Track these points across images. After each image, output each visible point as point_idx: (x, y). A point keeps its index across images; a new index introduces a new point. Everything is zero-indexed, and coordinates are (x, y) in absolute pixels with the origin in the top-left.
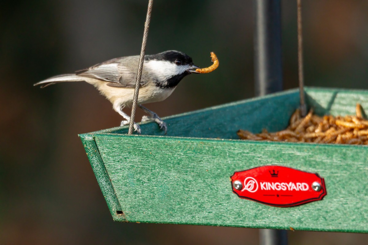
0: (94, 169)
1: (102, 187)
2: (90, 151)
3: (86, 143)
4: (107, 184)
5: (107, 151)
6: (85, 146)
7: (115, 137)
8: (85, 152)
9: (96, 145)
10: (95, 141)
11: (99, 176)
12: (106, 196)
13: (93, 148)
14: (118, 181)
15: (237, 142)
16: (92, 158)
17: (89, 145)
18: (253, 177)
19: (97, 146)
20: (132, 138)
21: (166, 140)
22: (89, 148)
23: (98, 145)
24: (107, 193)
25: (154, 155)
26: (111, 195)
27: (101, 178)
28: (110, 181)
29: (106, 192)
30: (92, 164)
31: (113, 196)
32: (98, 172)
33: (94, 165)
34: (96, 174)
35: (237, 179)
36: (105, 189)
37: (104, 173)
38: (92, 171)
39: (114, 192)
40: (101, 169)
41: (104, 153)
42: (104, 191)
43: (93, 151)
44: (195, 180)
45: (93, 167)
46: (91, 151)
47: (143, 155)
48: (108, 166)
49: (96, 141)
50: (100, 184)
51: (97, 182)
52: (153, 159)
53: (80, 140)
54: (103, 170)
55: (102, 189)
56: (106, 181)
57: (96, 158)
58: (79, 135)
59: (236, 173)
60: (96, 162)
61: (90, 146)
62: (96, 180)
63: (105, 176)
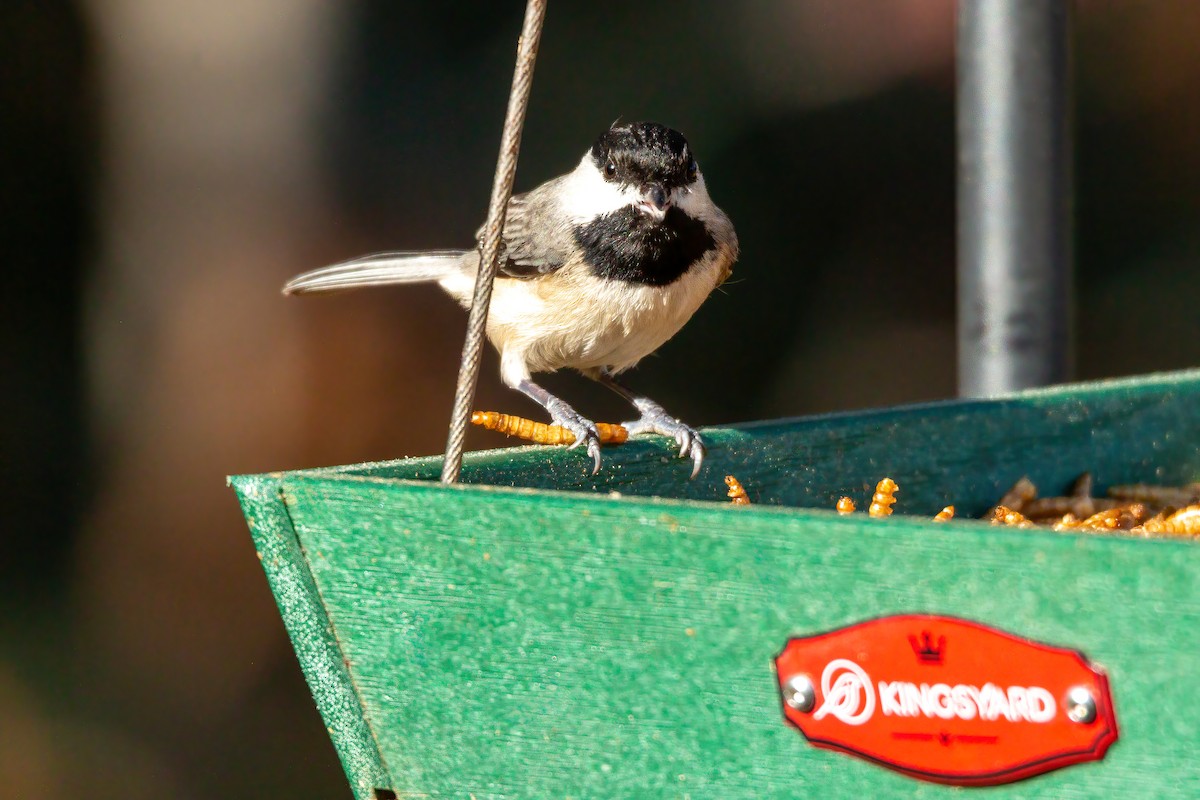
0: (289, 619)
1: (318, 691)
2: (270, 546)
3: (253, 513)
4: (334, 680)
5: (331, 544)
6: (253, 524)
7: (360, 490)
8: (252, 548)
9: (291, 520)
10: (286, 506)
11: (306, 647)
12: (334, 728)
13: (281, 533)
14: (376, 666)
15: (794, 516)
16: (277, 573)
17: (266, 519)
18: (852, 657)
19: (293, 526)
20: (419, 495)
21: (542, 506)
22: (264, 527)
23: (300, 519)
24: (338, 718)
25: (500, 564)
26: (353, 723)
27: (314, 657)
28: (344, 666)
29: (333, 713)
30: (279, 597)
31: (357, 730)
32: (303, 631)
33: (286, 603)
34: (295, 637)
35: (798, 668)
36: (331, 699)
37: (323, 634)
38: (281, 624)
39: (360, 711)
40: (310, 618)
41: (324, 553)
42: (327, 709)
43: (280, 544)
44: (648, 669)
45: (284, 607)
46: (274, 546)
47: (459, 563)
48: (338, 608)
49: (289, 503)
50: (310, 678)
51: (301, 669)
52: (495, 581)
53: (233, 498)
54: (319, 621)
55: (319, 698)
56: (331, 668)
57: (292, 571)
58: (229, 479)
59: (793, 642)
60: (292, 589)
61: (268, 526)
62: (296, 662)
63: (328, 647)
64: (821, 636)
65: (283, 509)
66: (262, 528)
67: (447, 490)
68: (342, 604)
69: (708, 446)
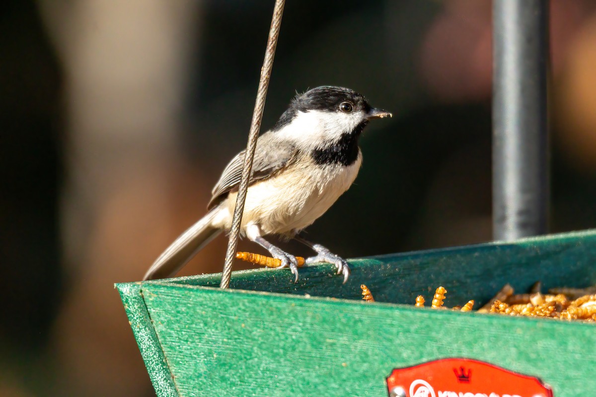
0: (144, 354)
1: (158, 391)
2: (135, 318)
3: (127, 301)
4: (166, 385)
5: (166, 318)
6: (127, 307)
7: (181, 291)
8: (127, 319)
9: (146, 306)
10: (143, 299)
11: (153, 368)
13: (141, 312)
14: (187, 379)
15: (397, 308)
16: (138, 332)
17: (133, 305)
18: (425, 379)
19: (147, 309)
20: (210, 294)
21: (271, 301)
22: (132, 308)
23: (150, 305)
25: (250, 329)
27: (156, 373)
28: (171, 378)
30: (140, 344)
32: (151, 361)
33: (143, 347)
34: (147, 364)
35: (397, 383)
37: (161, 362)
38: (140, 357)
40: (155, 354)
41: (162, 322)
43: (140, 318)
44: (324, 383)
45: (142, 349)
46: (137, 318)
47: (229, 328)
48: (169, 349)
49: (145, 297)
50: (154, 384)
51: (150, 379)
52: (247, 338)
53: (118, 294)
54: (159, 356)
56: (165, 379)
57: (146, 331)
58: (115, 285)
59: (395, 371)
60: (146, 340)
61: (135, 308)
62: (148, 376)
63: (163, 369)
64: (410, 368)
65: (142, 300)
66: (131, 309)
67: (224, 292)
68: (171, 347)
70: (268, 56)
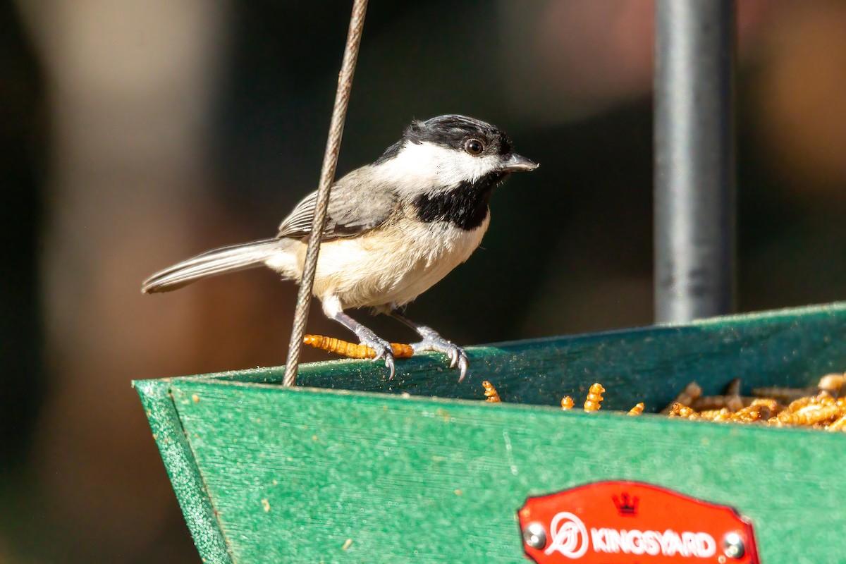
0: (175, 481)
1: (195, 532)
2: (162, 430)
3: (150, 406)
4: (207, 525)
5: (205, 429)
6: (150, 414)
7: (225, 391)
8: (149, 431)
9: (177, 412)
10: (173, 402)
11: (187, 501)
12: (206, 558)
13: (170, 420)
14: (236, 515)
15: (532, 411)
16: (167, 449)
17: (159, 411)
18: (573, 511)
19: (178, 416)
20: (268, 394)
21: (354, 403)
22: (157, 416)
23: (182, 411)
24: (209, 551)
25: (324, 443)
26: (220, 555)
27: (192, 508)
28: (214, 515)
29: (206, 548)
30: (168, 466)
31: (223, 560)
32: (185, 490)
33: (173, 470)
34: (179, 494)
35: (533, 518)
36: (205, 538)
37: (199, 492)
38: (169, 485)
39: (226, 546)
40: (190, 481)
41: (200, 435)
42: (202, 545)
43: (169, 429)
44: (429, 518)
45: (172, 473)
46: (165, 430)
47: (295, 442)
48: (209, 474)
49: (175, 400)
50: (190, 523)
51: (183, 516)
52: (321, 456)
53: (136, 396)
54: (197, 483)
55: (196, 538)
56: (205, 516)
57: (177, 447)
58: (133, 383)
59: (531, 500)
60: (178, 461)
61: (161, 415)
62: (180, 512)
63: (202, 501)
64: (551, 496)
65: (171, 403)
66: (156, 417)
67: (287, 391)
68: (213, 471)
69: (470, 360)
70: (349, 56)
